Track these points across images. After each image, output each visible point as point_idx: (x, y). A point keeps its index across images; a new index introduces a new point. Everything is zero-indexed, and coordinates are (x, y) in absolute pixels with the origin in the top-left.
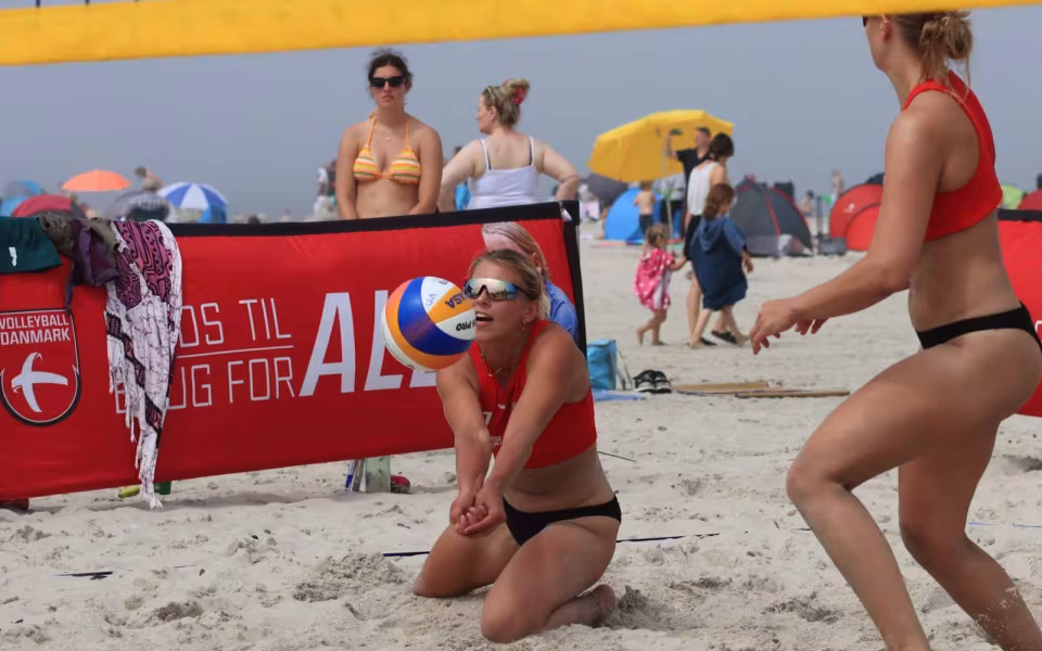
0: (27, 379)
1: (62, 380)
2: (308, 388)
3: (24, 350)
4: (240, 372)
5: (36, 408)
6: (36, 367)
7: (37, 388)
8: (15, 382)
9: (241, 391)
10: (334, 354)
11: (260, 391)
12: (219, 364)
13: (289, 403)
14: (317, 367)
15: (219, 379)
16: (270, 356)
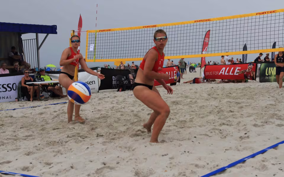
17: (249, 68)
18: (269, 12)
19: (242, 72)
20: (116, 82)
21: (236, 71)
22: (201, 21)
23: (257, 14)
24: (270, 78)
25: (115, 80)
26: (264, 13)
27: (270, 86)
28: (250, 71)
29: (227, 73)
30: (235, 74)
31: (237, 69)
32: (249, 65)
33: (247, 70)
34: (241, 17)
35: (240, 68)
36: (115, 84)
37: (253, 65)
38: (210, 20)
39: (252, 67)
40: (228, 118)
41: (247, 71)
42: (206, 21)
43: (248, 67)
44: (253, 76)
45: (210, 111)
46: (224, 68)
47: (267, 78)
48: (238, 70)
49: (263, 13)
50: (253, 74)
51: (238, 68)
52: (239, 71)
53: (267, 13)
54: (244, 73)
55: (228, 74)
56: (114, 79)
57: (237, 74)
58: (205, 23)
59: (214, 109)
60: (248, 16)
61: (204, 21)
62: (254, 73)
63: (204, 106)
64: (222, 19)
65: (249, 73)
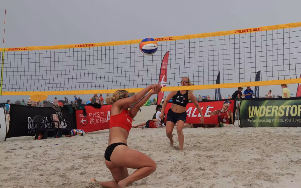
0: (83, 121)
1: (86, 121)
2: (107, 121)
3: (82, 118)
4: (101, 120)
5: (83, 124)
6: (84, 119)
7: (84, 122)
8: (82, 121)
9: (101, 121)
10: (109, 118)
11: (103, 121)
12: (99, 119)
13: (105, 123)
14: (108, 119)
15: (99, 120)
16: (104, 118)
17: (225, 107)
18: (252, 30)
19: (215, 113)
20: (32, 126)
21: (207, 111)
22: (159, 40)
23: (235, 33)
24: (254, 121)
25: (31, 123)
26: (246, 31)
27: (254, 132)
28: (226, 110)
29: (194, 115)
30: (206, 116)
31: (208, 109)
32: (225, 103)
33: (223, 109)
34: (214, 35)
35: (213, 107)
36: (31, 129)
37: (230, 103)
38: (170, 39)
39: (229, 106)
40: (197, 178)
41: (222, 111)
42: (165, 40)
43: (223, 106)
44: (230, 118)
45: (171, 168)
46: (191, 108)
47: (250, 121)
48: (210, 109)
49: (244, 31)
50: (230, 115)
51: (209, 107)
52: (210, 112)
53: (249, 31)
54: (218, 114)
55: (196, 116)
56: (30, 121)
57: (209, 116)
58: (164, 42)
59: (178, 166)
60: (224, 34)
61: (163, 40)
62: (232, 114)
63: (162, 161)
64: (188, 37)
65: (225, 114)
